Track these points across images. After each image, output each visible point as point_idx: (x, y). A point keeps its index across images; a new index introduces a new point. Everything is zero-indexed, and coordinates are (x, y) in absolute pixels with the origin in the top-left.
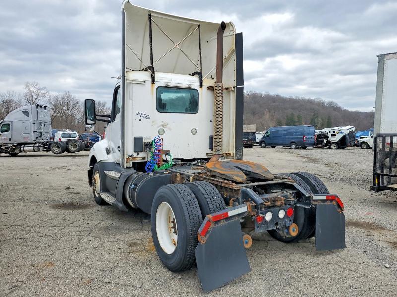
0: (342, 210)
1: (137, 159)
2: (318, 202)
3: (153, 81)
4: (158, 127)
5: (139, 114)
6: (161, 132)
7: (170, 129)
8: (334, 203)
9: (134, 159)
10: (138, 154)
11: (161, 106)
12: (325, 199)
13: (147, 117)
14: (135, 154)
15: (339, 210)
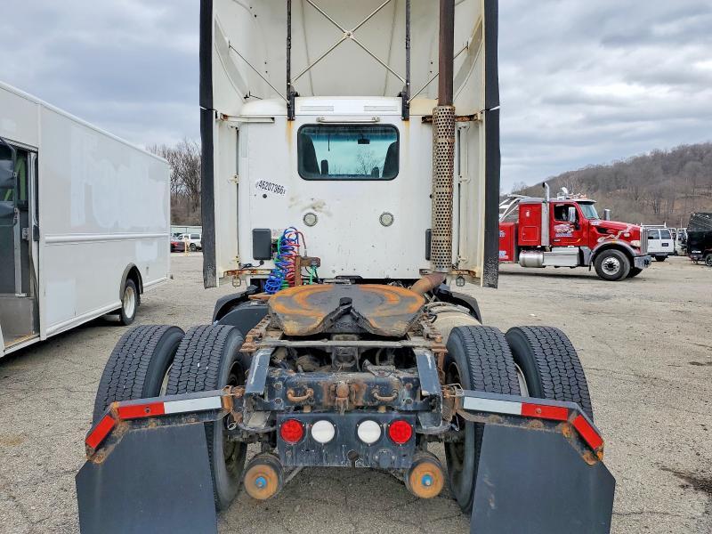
0: (594, 456)
1: (259, 272)
2: (492, 416)
3: (291, 116)
4: (303, 210)
5: (262, 184)
6: (310, 220)
7: (329, 214)
8: (564, 430)
9: (253, 271)
10: (262, 263)
11: (310, 167)
12: (520, 413)
13: (279, 190)
14: (256, 263)
15: (586, 455)
